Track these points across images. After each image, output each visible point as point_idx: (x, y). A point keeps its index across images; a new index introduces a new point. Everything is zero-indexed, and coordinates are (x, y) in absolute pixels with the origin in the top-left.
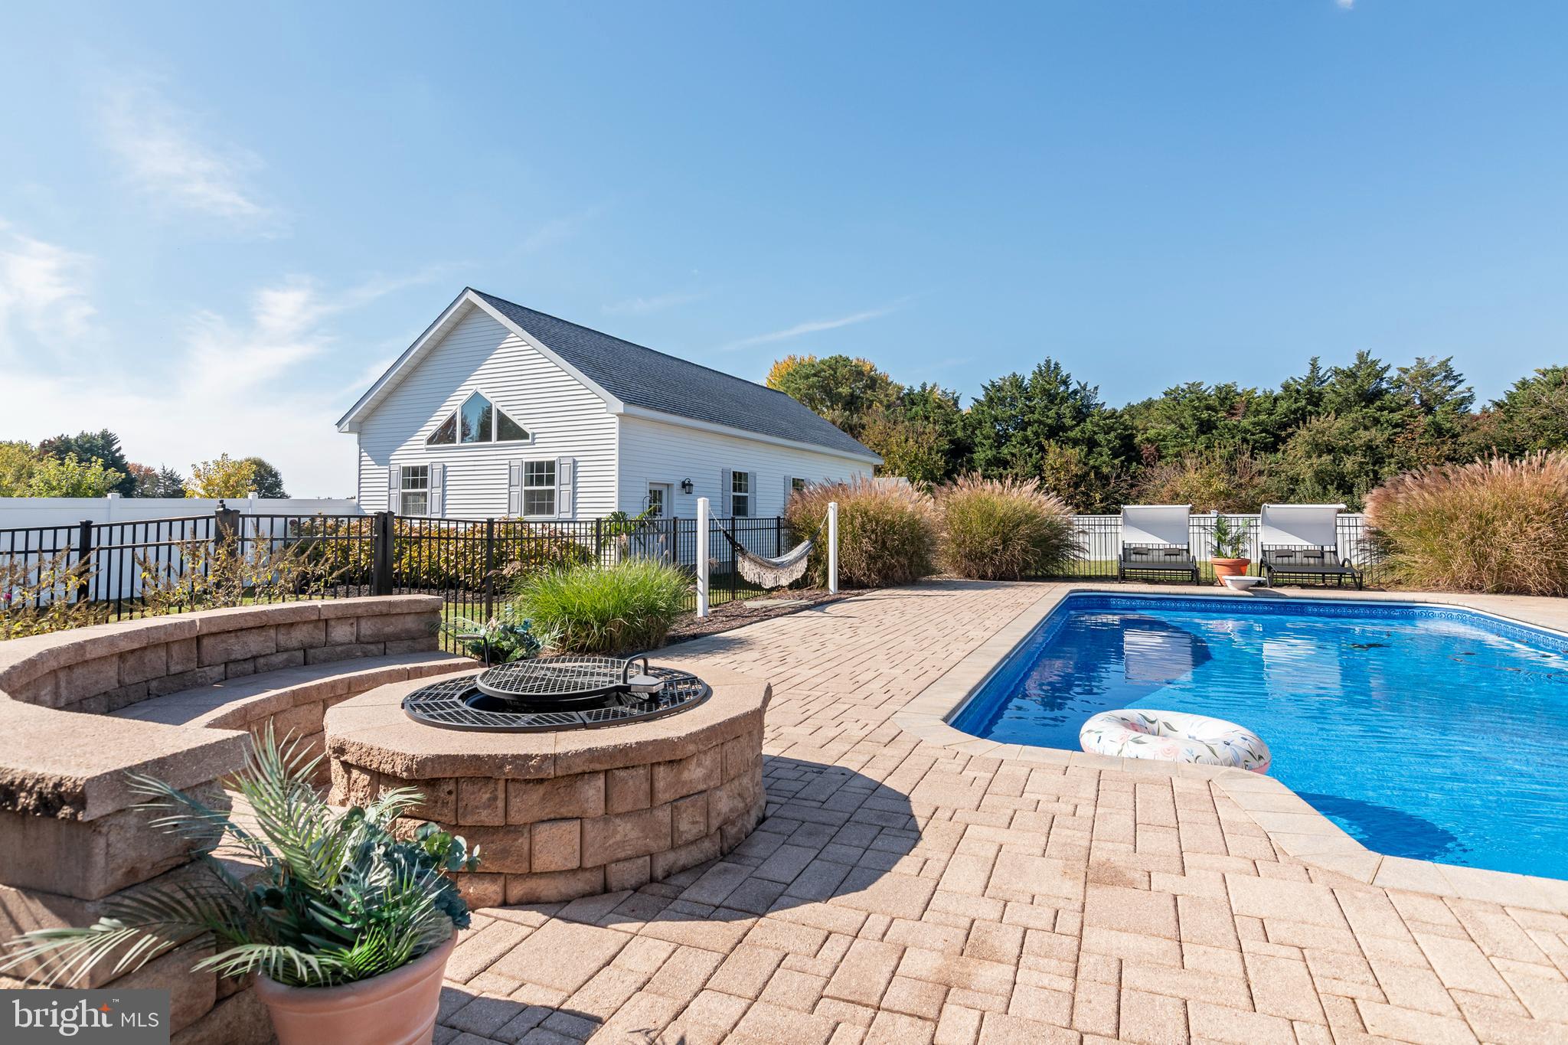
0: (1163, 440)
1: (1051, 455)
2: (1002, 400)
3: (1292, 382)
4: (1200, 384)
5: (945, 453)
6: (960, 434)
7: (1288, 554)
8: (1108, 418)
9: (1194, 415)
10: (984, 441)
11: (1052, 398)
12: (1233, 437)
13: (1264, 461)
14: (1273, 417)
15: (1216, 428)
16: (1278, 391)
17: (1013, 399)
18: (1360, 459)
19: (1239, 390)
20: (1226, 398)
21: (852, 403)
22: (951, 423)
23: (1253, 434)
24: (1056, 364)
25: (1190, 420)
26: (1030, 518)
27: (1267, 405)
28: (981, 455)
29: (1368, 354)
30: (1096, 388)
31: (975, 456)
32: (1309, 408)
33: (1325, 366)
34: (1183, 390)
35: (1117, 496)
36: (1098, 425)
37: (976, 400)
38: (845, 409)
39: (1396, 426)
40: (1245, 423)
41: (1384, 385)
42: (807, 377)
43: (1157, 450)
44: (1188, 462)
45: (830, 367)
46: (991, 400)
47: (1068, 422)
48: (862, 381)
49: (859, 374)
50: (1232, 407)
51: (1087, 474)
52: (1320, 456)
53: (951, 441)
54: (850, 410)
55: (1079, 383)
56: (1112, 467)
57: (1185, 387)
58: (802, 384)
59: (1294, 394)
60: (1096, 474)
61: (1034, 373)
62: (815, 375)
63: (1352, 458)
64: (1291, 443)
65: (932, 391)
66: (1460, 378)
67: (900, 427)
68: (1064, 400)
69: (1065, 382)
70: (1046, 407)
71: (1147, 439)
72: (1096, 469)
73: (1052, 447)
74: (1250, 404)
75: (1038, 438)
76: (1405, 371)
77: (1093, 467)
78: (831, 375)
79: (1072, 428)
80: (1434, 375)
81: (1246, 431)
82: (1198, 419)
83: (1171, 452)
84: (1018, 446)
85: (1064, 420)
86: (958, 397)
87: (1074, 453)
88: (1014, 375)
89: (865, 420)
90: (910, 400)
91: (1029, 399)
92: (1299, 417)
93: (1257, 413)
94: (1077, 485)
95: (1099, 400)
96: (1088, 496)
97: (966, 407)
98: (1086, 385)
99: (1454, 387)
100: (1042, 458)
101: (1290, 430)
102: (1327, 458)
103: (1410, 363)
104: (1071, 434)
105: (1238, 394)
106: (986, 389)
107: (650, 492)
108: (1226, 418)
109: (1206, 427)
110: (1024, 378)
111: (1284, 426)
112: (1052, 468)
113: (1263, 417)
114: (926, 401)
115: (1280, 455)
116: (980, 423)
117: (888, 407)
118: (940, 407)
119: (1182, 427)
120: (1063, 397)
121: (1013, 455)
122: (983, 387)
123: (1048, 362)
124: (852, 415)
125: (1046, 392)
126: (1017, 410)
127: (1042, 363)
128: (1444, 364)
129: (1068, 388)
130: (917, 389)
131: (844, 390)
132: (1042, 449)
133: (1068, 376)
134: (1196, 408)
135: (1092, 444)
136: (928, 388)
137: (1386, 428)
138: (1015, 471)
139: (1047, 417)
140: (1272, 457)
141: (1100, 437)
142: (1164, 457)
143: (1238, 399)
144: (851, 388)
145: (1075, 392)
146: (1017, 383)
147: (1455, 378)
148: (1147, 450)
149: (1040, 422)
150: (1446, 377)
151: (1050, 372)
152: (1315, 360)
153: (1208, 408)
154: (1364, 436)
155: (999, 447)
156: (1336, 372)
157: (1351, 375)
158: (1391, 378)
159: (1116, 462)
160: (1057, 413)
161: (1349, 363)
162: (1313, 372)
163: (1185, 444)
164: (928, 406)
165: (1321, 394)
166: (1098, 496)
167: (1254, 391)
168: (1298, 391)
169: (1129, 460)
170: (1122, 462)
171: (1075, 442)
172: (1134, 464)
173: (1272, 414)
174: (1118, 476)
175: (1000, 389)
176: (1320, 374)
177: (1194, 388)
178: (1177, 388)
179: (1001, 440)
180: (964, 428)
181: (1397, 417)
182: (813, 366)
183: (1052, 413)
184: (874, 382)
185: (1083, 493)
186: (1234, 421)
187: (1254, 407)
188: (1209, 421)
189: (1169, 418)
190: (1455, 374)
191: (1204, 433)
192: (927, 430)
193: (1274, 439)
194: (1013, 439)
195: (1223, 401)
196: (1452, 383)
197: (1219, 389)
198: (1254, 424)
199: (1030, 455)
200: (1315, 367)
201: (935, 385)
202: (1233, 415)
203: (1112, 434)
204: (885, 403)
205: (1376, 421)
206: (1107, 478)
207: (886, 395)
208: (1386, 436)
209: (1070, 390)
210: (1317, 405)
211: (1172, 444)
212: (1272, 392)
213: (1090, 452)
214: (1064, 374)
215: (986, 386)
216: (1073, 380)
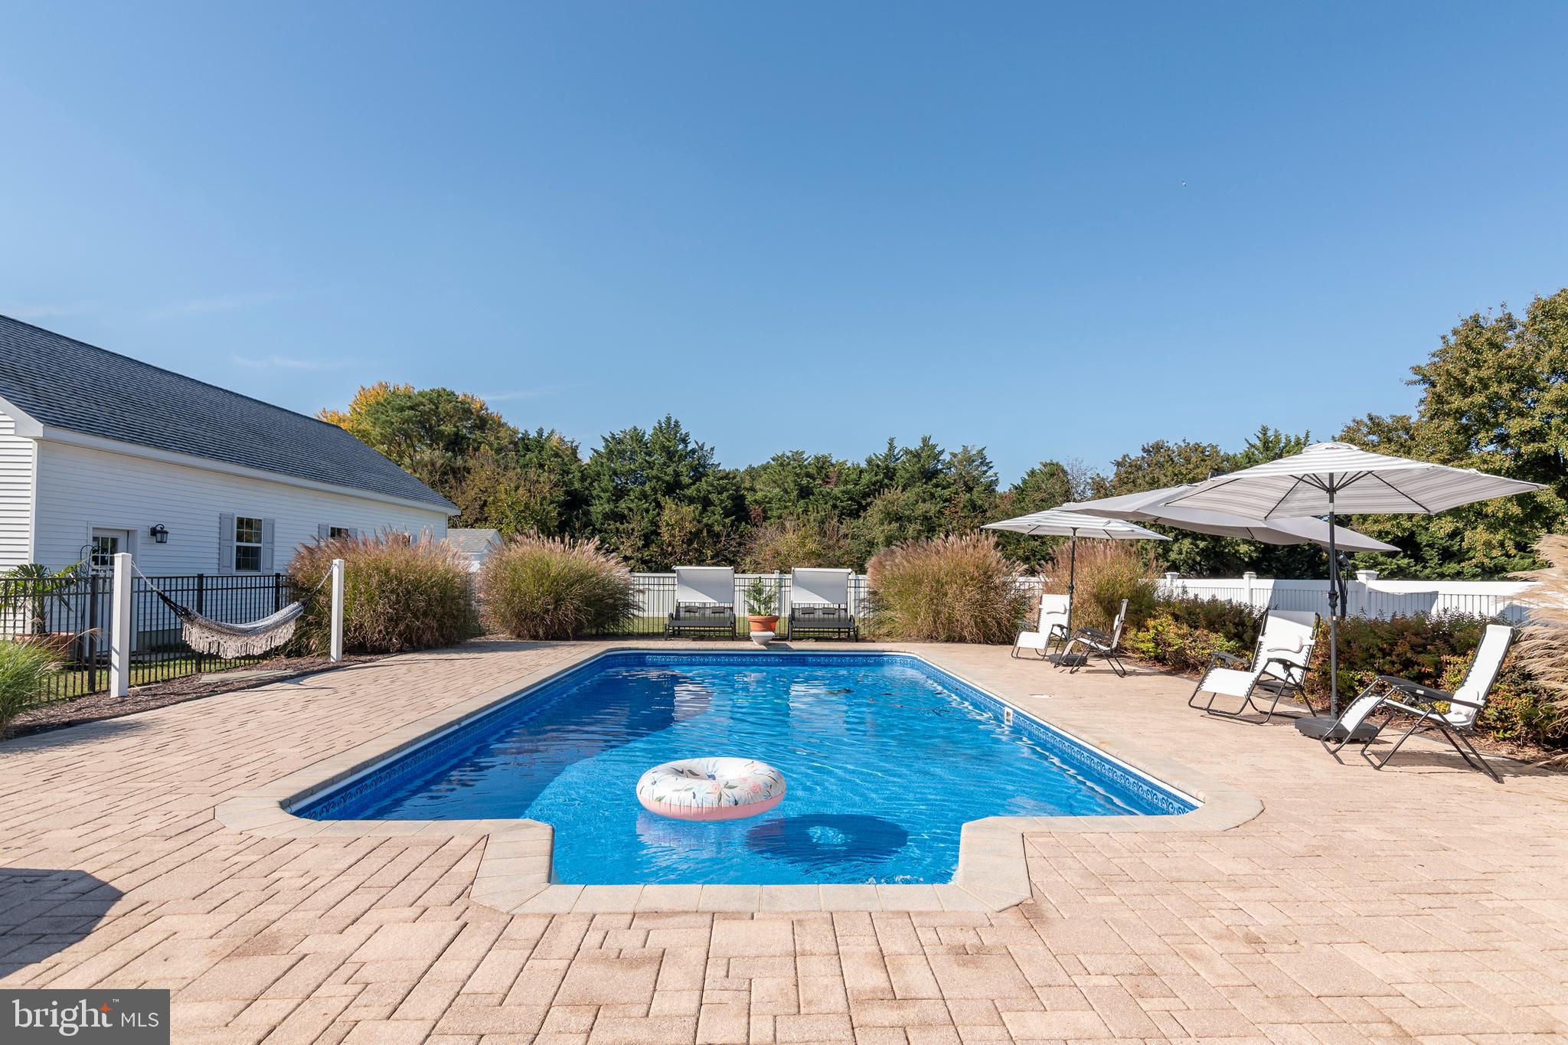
0: (772, 502)
1: (667, 511)
2: (622, 453)
3: (874, 458)
4: (803, 453)
5: (561, 504)
6: (577, 485)
7: (810, 611)
8: (722, 478)
9: (795, 481)
10: (602, 494)
11: (670, 455)
12: (826, 503)
13: (848, 526)
14: (858, 487)
15: (813, 494)
16: (864, 465)
17: (633, 452)
18: (919, 527)
19: (834, 461)
20: (822, 468)
21: (456, 444)
22: (568, 473)
23: (842, 502)
24: (676, 422)
25: (792, 485)
26: (583, 578)
27: (854, 476)
28: (598, 509)
29: (930, 438)
30: (712, 449)
31: (592, 509)
32: (886, 481)
33: (899, 446)
34: (788, 458)
35: (726, 553)
36: (712, 485)
37: (595, 451)
38: (447, 450)
39: (946, 501)
40: (836, 491)
41: (940, 467)
42: (401, 409)
43: (764, 511)
44: (788, 524)
45: (431, 401)
46: (609, 452)
47: (686, 480)
48: (469, 419)
49: (465, 410)
50: (827, 476)
51: (700, 531)
52: (890, 523)
53: (567, 493)
54: (453, 451)
55: (697, 443)
56: (724, 526)
57: (790, 454)
58: (395, 417)
59: (875, 468)
60: (709, 532)
61: (655, 428)
62: (411, 408)
63: (913, 526)
64: (870, 511)
65: (548, 437)
66: (991, 465)
67: (511, 474)
68: (682, 458)
69: (684, 441)
70: (665, 464)
71: (756, 501)
72: (709, 527)
73: (668, 503)
74: (842, 474)
75: (655, 494)
76: (954, 455)
77: (707, 525)
78: (431, 410)
79: (688, 486)
80: (973, 461)
81: (837, 498)
82: (799, 485)
83: (775, 513)
84: (636, 500)
85: (682, 478)
86: (577, 446)
87: (688, 510)
88: (635, 429)
89: (471, 463)
90: (524, 445)
91: (649, 454)
92: (876, 489)
93: (846, 482)
94: (690, 542)
95: (715, 460)
96: (701, 552)
97: (585, 457)
98: (703, 445)
99: (986, 471)
100: (659, 514)
101: (869, 500)
102: (895, 525)
103: (959, 450)
104: (688, 492)
105: (832, 465)
106: (606, 440)
107: (95, 539)
108: (821, 485)
109: (805, 493)
110: (644, 433)
111: (865, 495)
112: (668, 525)
113: (850, 487)
114: (542, 447)
115: (861, 521)
116: (598, 474)
117: (498, 451)
118: (557, 455)
119: (786, 492)
120: (681, 455)
121: (631, 510)
122: (604, 438)
123: (669, 419)
124: (455, 457)
125: (665, 449)
126: (637, 464)
127: (663, 420)
128: (980, 452)
129: (687, 447)
130: (533, 434)
131: (448, 428)
132: (659, 505)
133: (687, 435)
134: (797, 475)
135: (706, 503)
136: (545, 435)
137: (939, 502)
138: (631, 526)
139: (665, 473)
140: (856, 523)
141: (714, 497)
142: (770, 518)
143: (831, 469)
144: (455, 426)
145: (693, 451)
146: (637, 437)
147: (987, 464)
148: (755, 510)
149: (658, 479)
150: (981, 463)
151: (670, 429)
152: (892, 440)
153: (808, 475)
154: (922, 507)
155: (616, 501)
156: (907, 452)
157: (917, 455)
158: (944, 460)
159: (727, 520)
160: (675, 471)
161: (915, 445)
162: (890, 450)
163: (786, 507)
164: (543, 453)
165: (895, 470)
166: (709, 553)
167: (844, 463)
168: (878, 466)
169: (739, 520)
170: (733, 522)
171: (691, 501)
172: (743, 523)
173: (857, 484)
174: (728, 535)
175: (620, 442)
176: (895, 453)
177: (798, 456)
178: (783, 455)
179: (620, 494)
180: (583, 479)
181: (946, 493)
182: (410, 397)
183: (670, 470)
184: (483, 423)
185: (696, 550)
186: (826, 489)
187: (843, 478)
188: (807, 487)
189: (775, 482)
190: (987, 461)
191: (803, 498)
192: (541, 479)
193: (856, 507)
194: (631, 493)
195: (820, 469)
196: (985, 468)
197: (817, 459)
198: (843, 492)
199: (647, 511)
200: (892, 447)
201: (552, 432)
202: (828, 483)
203: (725, 494)
204: (495, 446)
205: (932, 496)
206: (718, 535)
207: (497, 438)
208: (938, 508)
209: (689, 449)
210: (891, 479)
211: (777, 506)
212: (858, 465)
213: (704, 510)
214: (683, 432)
215: (607, 437)
216: (691, 439)
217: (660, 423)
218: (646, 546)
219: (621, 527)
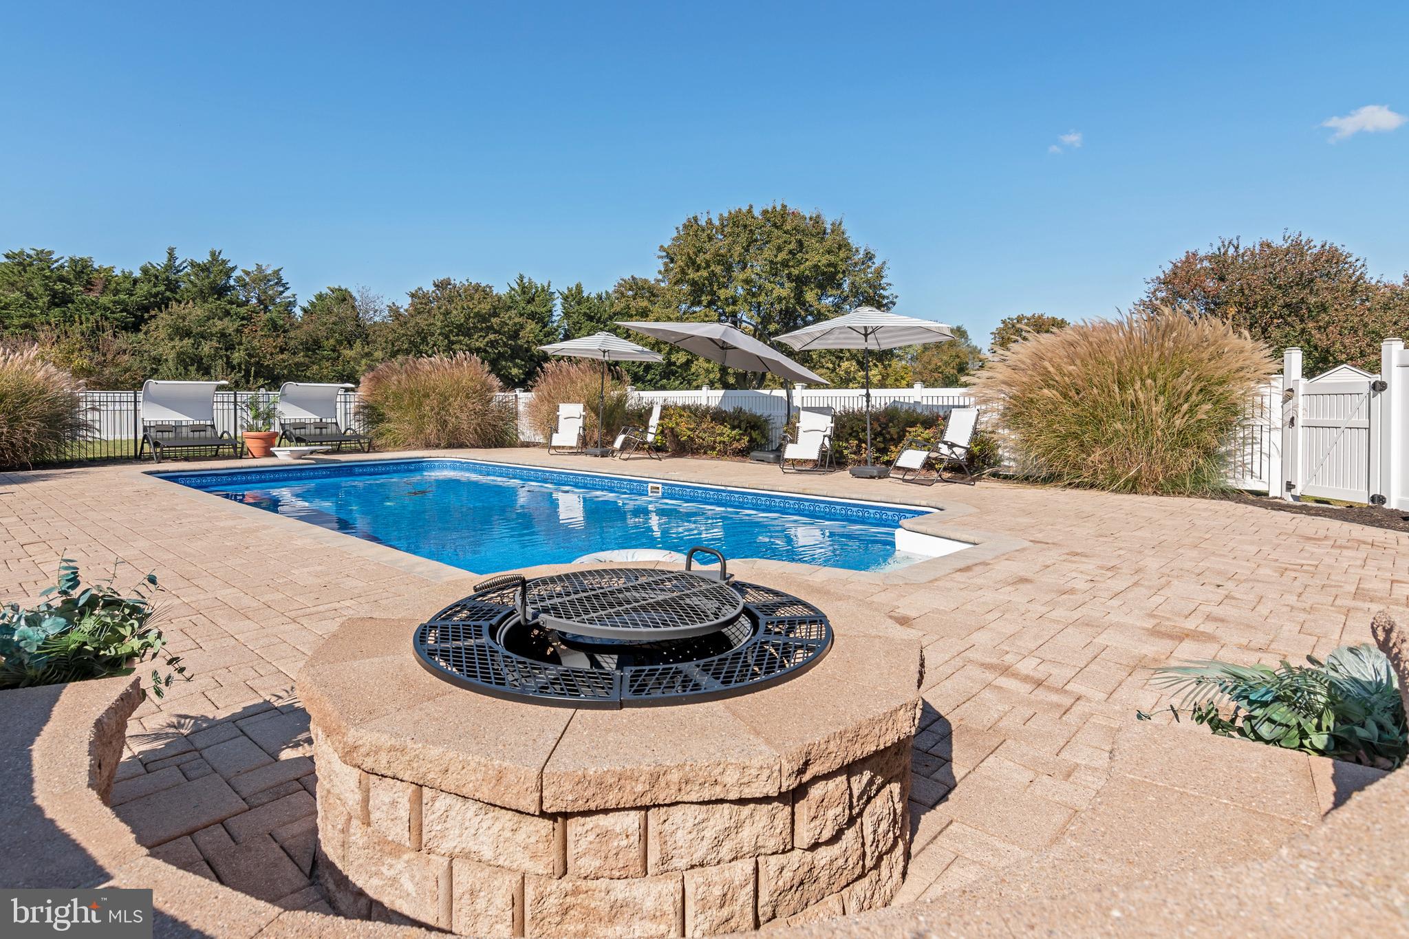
3: (149, 267)
7: (301, 426)
12: (92, 312)
13: (125, 340)
14: (132, 298)
15: (74, 301)
16: (137, 274)
18: (215, 344)
19: (100, 268)
20: (84, 273)
23: (113, 312)
27: (127, 285)
29: (220, 253)
32: (168, 293)
33: (181, 258)
34: (30, 257)
39: (243, 319)
40: (105, 300)
41: (232, 282)
50: (89, 282)
52: (181, 340)
57: (33, 253)
59: (153, 279)
63: (209, 343)
64: (153, 324)
66: (287, 286)
74: (108, 282)
76: (247, 273)
80: (269, 281)
81: (106, 309)
82: (52, 289)
92: (162, 303)
93: (116, 292)
99: (283, 292)
101: (153, 313)
102: (188, 342)
103: (252, 268)
105: (99, 272)
108: (85, 293)
109: (60, 300)
111: (146, 309)
113: (122, 296)
115: (141, 336)
128: (277, 272)
134: (47, 278)
137: (235, 320)
140: (133, 337)
142: (10, 327)
143: (95, 275)
147: (283, 285)
150: (277, 283)
152: (169, 250)
153: (63, 279)
154: (219, 325)
156: (190, 265)
157: (205, 269)
158: (235, 277)
161: (203, 258)
162: (170, 260)
163: (33, 315)
165: (177, 282)
167: (111, 269)
168: (156, 277)
173: (132, 295)
176: (177, 263)
177: (44, 256)
178: (23, 253)
181: (243, 311)
186: (92, 296)
187: (111, 286)
188: (66, 292)
189: (15, 284)
190: (284, 282)
191: (59, 305)
193: (136, 320)
195: (79, 275)
196: (281, 289)
197: (77, 264)
198: (115, 302)
200: (171, 258)
202: (90, 290)
205: (227, 313)
208: (235, 326)
210: (174, 291)
212: (131, 273)
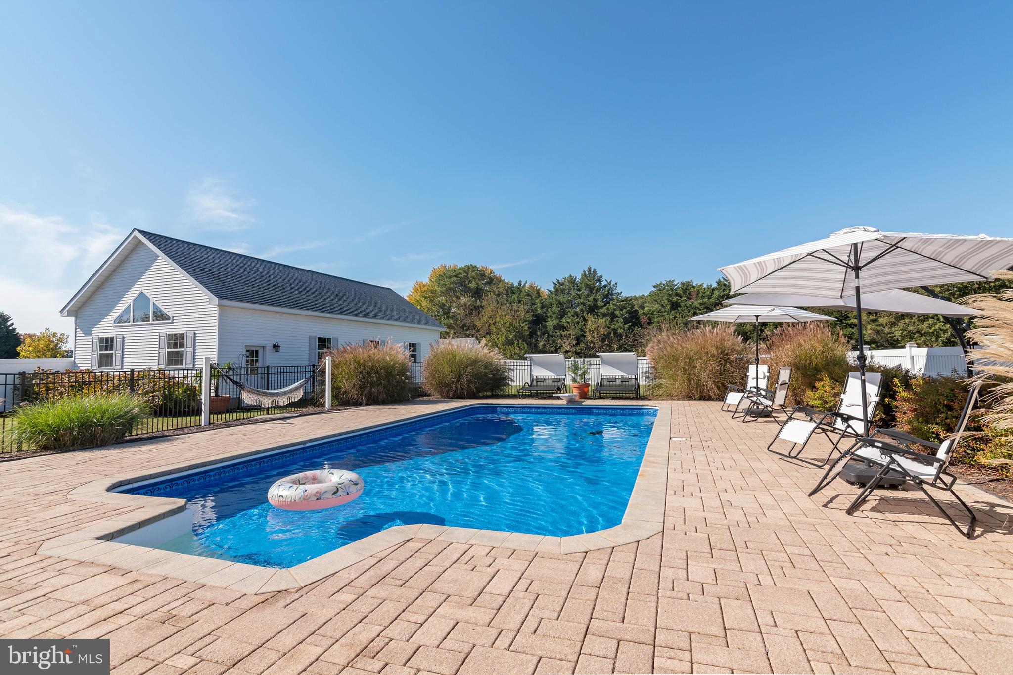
0: (652, 313)
1: (589, 323)
2: (563, 291)
3: (722, 280)
4: (673, 281)
5: (530, 322)
6: (539, 311)
8: (623, 301)
9: (668, 299)
10: (553, 315)
11: (591, 289)
12: (689, 312)
15: (680, 306)
16: (715, 285)
17: (570, 290)
19: (694, 285)
20: (686, 289)
21: (478, 293)
22: (535, 305)
24: (594, 270)
25: (666, 302)
27: (708, 293)
28: (550, 324)
30: (616, 284)
31: (547, 324)
34: (664, 285)
35: (626, 346)
36: (616, 305)
37: (549, 291)
38: (472, 297)
40: (696, 303)
42: (450, 277)
43: (650, 319)
44: (663, 326)
45: (465, 272)
46: (557, 290)
47: (600, 303)
48: (484, 279)
49: (482, 275)
50: (690, 294)
51: (609, 334)
53: (534, 316)
54: (475, 298)
55: (607, 281)
56: (624, 330)
57: (665, 283)
58: (447, 282)
59: (723, 287)
60: (615, 334)
61: (582, 275)
62: (455, 276)
65: (524, 285)
67: (504, 307)
68: (598, 290)
69: (600, 280)
70: (588, 295)
71: (643, 313)
72: (615, 331)
73: (590, 318)
74: (700, 293)
75: (583, 313)
77: (614, 330)
78: (465, 276)
79: (602, 307)
81: (696, 308)
82: (671, 301)
83: (656, 320)
84: (571, 318)
85: (598, 303)
86: (539, 289)
87: (602, 321)
88: (571, 276)
89: (484, 303)
90: (511, 290)
91: (579, 290)
93: (703, 297)
94: (603, 340)
95: (618, 290)
96: (611, 346)
97: (543, 294)
98: (611, 282)
100: (585, 325)
104: (602, 310)
105: (694, 287)
106: (555, 284)
108: (686, 301)
109: (675, 306)
110: (576, 278)
112: (590, 331)
113: (705, 300)
114: (521, 291)
116: (551, 304)
117: (498, 295)
118: (528, 295)
119: (662, 306)
120: (597, 289)
121: (568, 323)
122: (553, 283)
123: (590, 268)
124: (476, 300)
125: (587, 286)
126: (572, 297)
127: (586, 269)
129: (601, 284)
130: (516, 284)
131: (473, 285)
132: (584, 320)
133: (601, 277)
134: (670, 295)
135: (613, 316)
136: (523, 284)
138: (569, 333)
139: (588, 301)
141: (617, 312)
142: (652, 323)
143: (693, 289)
144: (477, 284)
145: (605, 286)
146: (572, 281)
148: (644, 319)
149: (584, 304)
151: (591, 275)
153: (677, 294)
155: (561, 318)
159: (626, 326)
160: (594, 299)
163: (663, 316)
164: (521, 294)
166: (615, 346)
167: (701, 285)
169: (634, 325)
170: (630, 327)
171: (604, 315)
172: (636, 327)
173: (710, 298)
174: (626, 335)
175: (563, 284)
177: (670, 283)
178: (661, 284)
179: (562, 314)
180: (542, 307)
182: (455, 271)
183: (591, 299)
184: (492, 280)
185: (608, 345)
186: (690, 302)
187: (701, 295)
188: (676, 302)
189: (656, 301)
191: (674, 309)
192: (520, 309)
194: (569, 314)
195: (685, 291)
197: (683, 284)
198: (701, 304)
199: (578, 323)
201: (526, 282)
202: (690, 299)
203: (624, 311)
204: (497, 293)
206: (621, 335)
207: (498, 288)
209: (603, 285)
211: (658, 315)
212: (711, 286)
213: (612, 321)
214: (599, 275)
215: (555, 282)
216: (604, 279)
217: (584, 271)
218: (578, 344)
219: (563, 334)
